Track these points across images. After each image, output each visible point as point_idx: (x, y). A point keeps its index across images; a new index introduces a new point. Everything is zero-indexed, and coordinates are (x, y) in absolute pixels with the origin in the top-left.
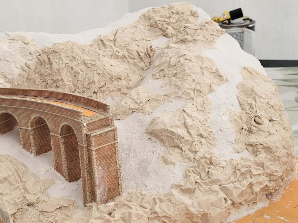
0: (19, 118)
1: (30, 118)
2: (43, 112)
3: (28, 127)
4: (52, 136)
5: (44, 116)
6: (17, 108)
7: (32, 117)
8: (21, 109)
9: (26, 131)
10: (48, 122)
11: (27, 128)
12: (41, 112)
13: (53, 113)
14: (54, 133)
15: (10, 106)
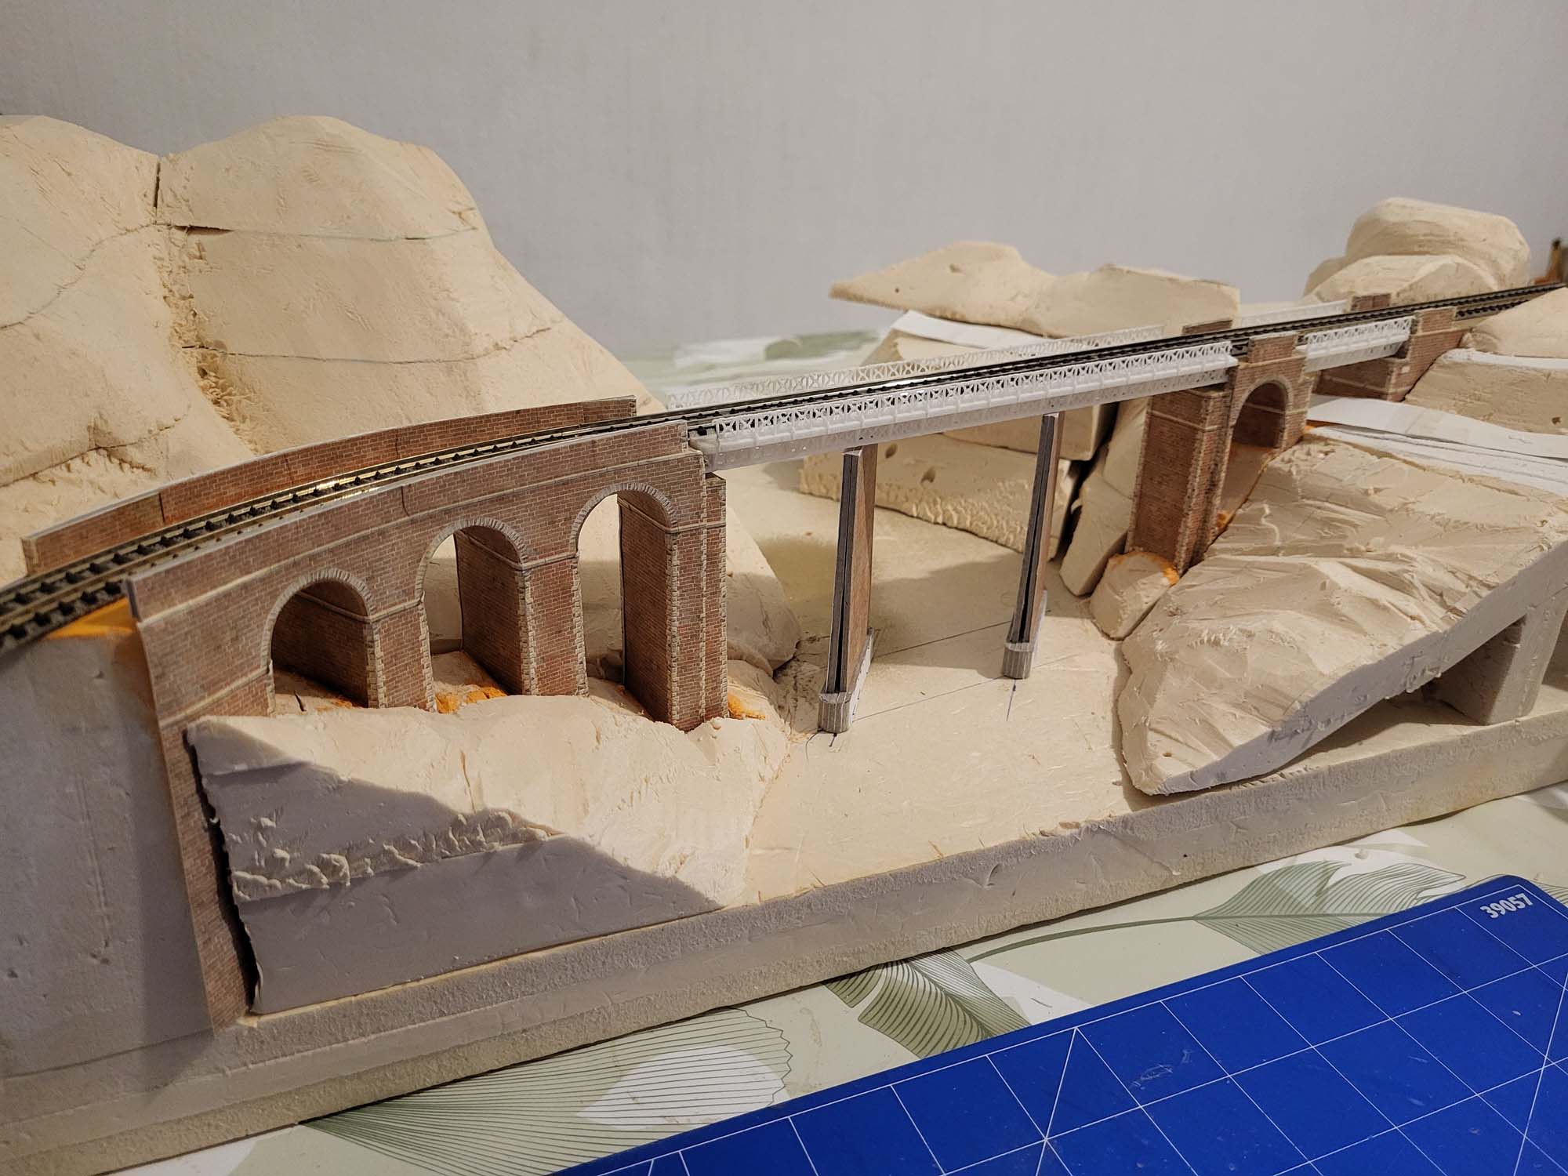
0: (370, 579)
1: (421, 556)
2: (491, 501)
3: (414, 598)
4: (533, 572)
5: (493, 515)
6: (365, 538)
7: (431, 544)
8: (382, 533)
9: (400, 617)
10: (515, 527)
11: (407, 604)
12: (481, 503)
13: (551, 478)
14: (541, 558)
15: (331, 545)
